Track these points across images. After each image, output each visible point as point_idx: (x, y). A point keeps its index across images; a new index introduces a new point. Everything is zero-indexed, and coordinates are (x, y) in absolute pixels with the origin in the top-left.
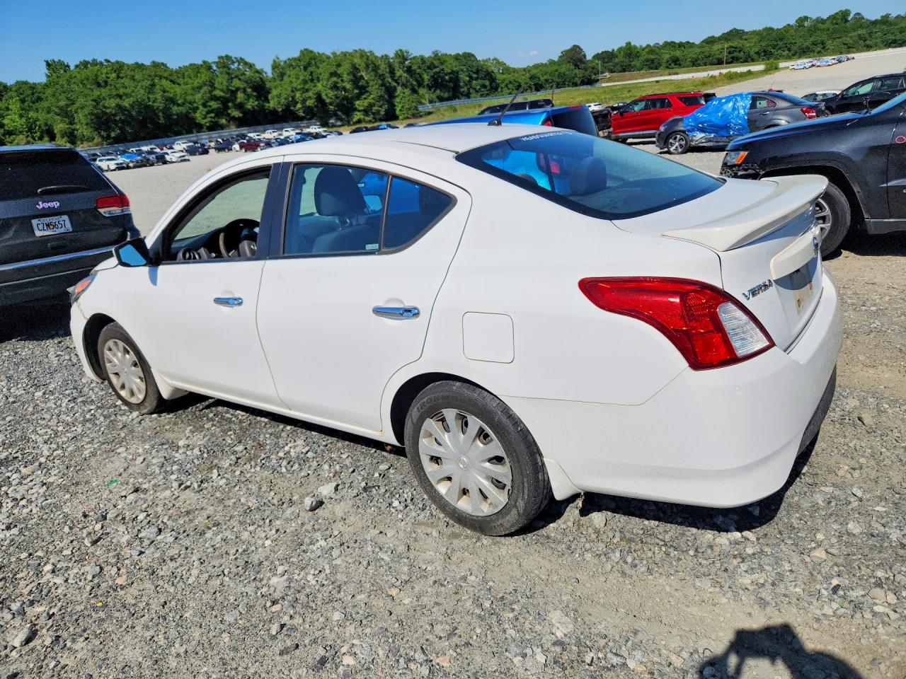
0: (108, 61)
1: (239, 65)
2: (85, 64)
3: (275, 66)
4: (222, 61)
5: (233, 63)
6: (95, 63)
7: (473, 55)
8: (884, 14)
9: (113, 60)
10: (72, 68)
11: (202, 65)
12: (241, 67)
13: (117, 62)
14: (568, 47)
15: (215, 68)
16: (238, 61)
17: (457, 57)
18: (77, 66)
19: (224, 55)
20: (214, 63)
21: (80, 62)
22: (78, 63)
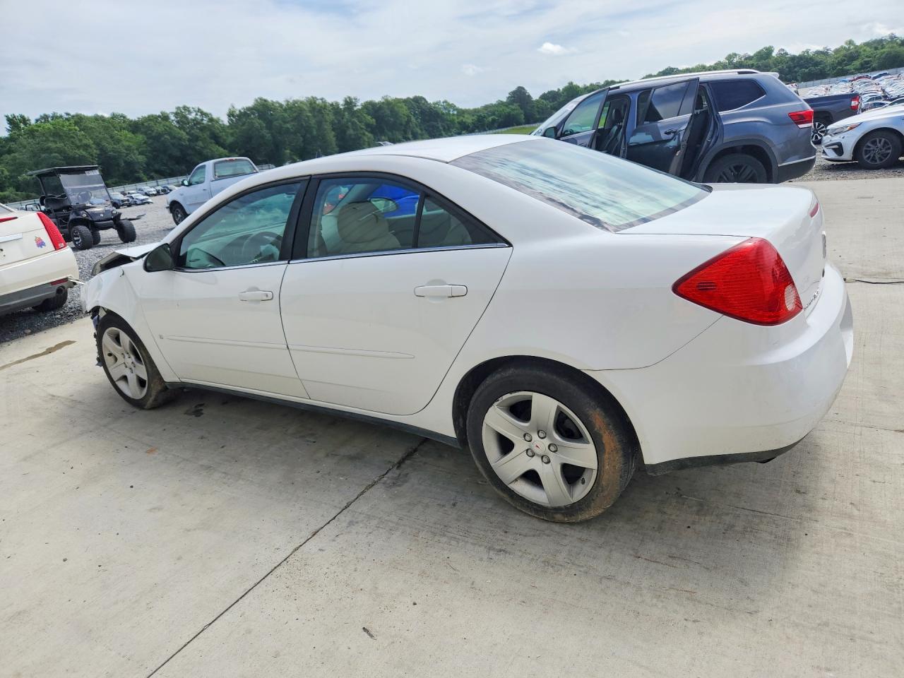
0: (67, 114)
1: (197, 114)
2: (45, 117)
3: (231, 115)
4: (179, 111)
5: (190, 112)
6: (55, 117)
7: (424, 99)
8: (804, 50)
9: (73, 113)
10: (33, 122)
11: (159, 116)
12: (198, 117)
13: (77, 115)
14: (514, 88)
15: (172, 117)
16: (195, 111)
17: (406, 101)
18: (37, 121)
19: (181, 106)
20: (172, 113)
21: (41, 116)
22: (38, 117)
